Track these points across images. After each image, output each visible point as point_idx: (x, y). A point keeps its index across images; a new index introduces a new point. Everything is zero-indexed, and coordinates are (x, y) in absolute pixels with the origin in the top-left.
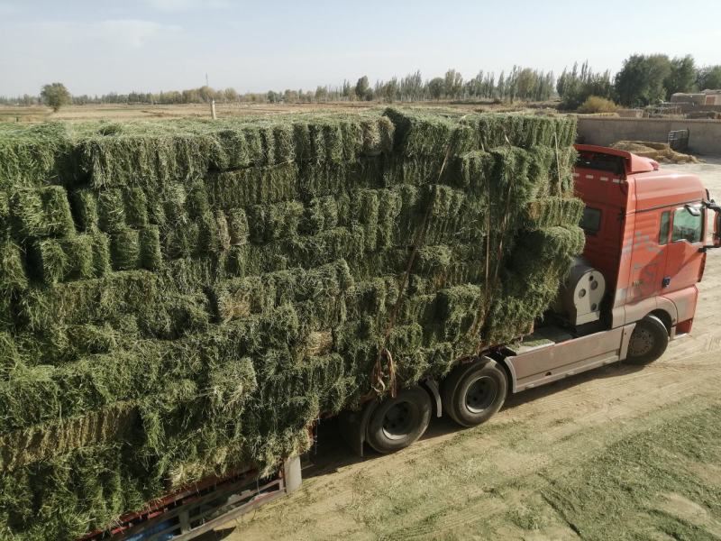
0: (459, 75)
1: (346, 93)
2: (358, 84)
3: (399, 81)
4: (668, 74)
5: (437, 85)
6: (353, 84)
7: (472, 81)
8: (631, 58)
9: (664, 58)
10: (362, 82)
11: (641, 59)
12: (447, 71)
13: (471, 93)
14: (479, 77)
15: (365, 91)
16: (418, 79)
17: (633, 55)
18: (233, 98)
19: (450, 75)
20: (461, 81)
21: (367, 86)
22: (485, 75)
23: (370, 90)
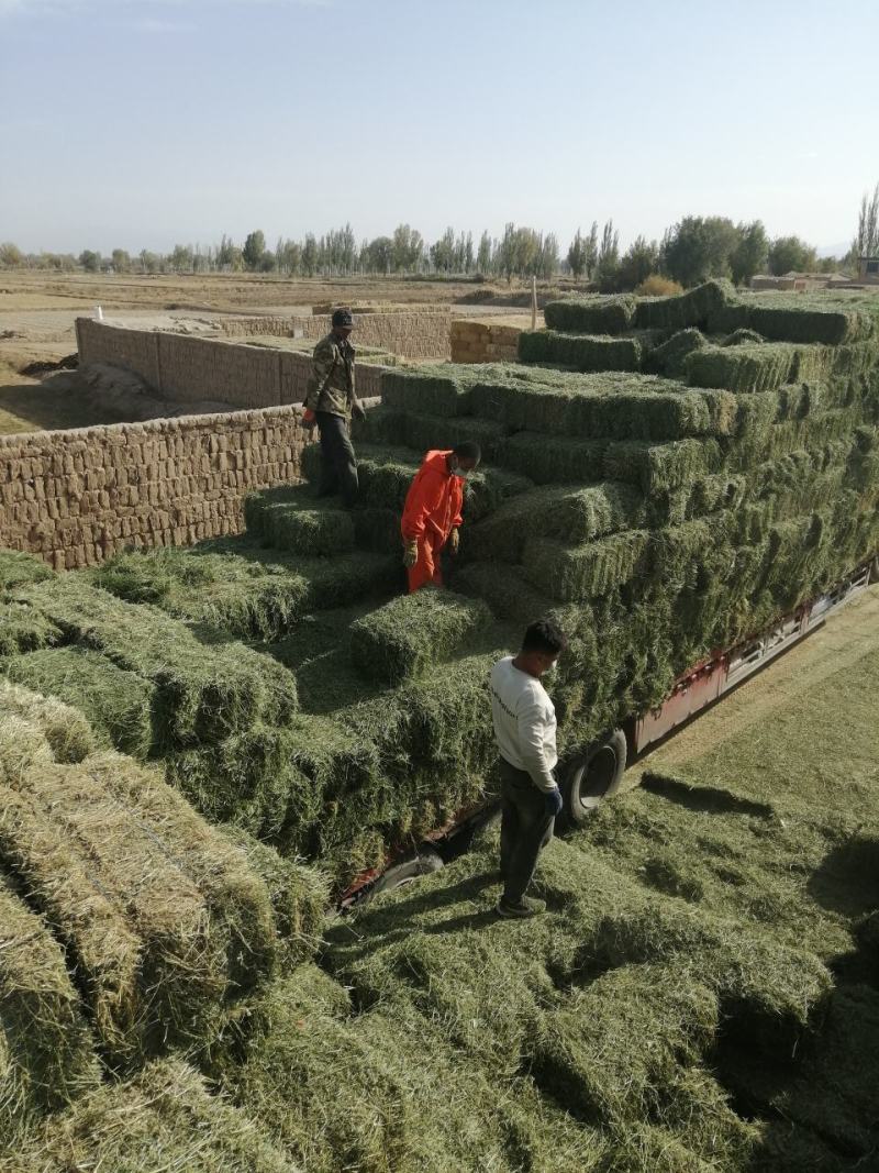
0: (416, 234)
1: (225, 257)
2: (247, 243)
3: (318, 240)
4: (734, 247)
5: (382, 249)
6: (240, 244)
7: (438, 245)
8: (685, 221)
9: (728, 223)
10: (254, 241)
11: (698, 222)
12: (396, 226)
13: (438, 264)
14: (448, 238)
15: (259, 256)
16: (349, 240)
17: (686, 217)
18: (15, 261)
19: (401, 233)
20: (421, 245)
21: (264, 247)
22: (457, 236)
23: (269, 254)
